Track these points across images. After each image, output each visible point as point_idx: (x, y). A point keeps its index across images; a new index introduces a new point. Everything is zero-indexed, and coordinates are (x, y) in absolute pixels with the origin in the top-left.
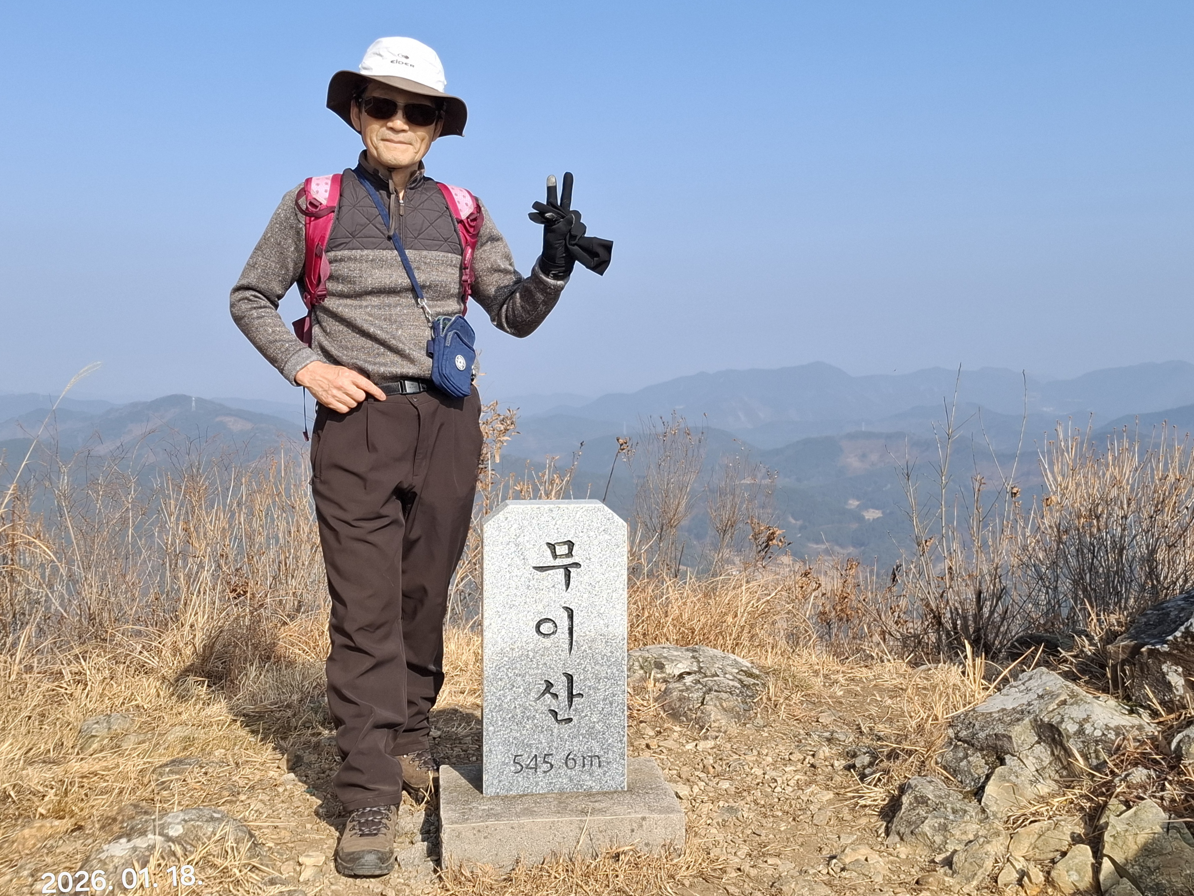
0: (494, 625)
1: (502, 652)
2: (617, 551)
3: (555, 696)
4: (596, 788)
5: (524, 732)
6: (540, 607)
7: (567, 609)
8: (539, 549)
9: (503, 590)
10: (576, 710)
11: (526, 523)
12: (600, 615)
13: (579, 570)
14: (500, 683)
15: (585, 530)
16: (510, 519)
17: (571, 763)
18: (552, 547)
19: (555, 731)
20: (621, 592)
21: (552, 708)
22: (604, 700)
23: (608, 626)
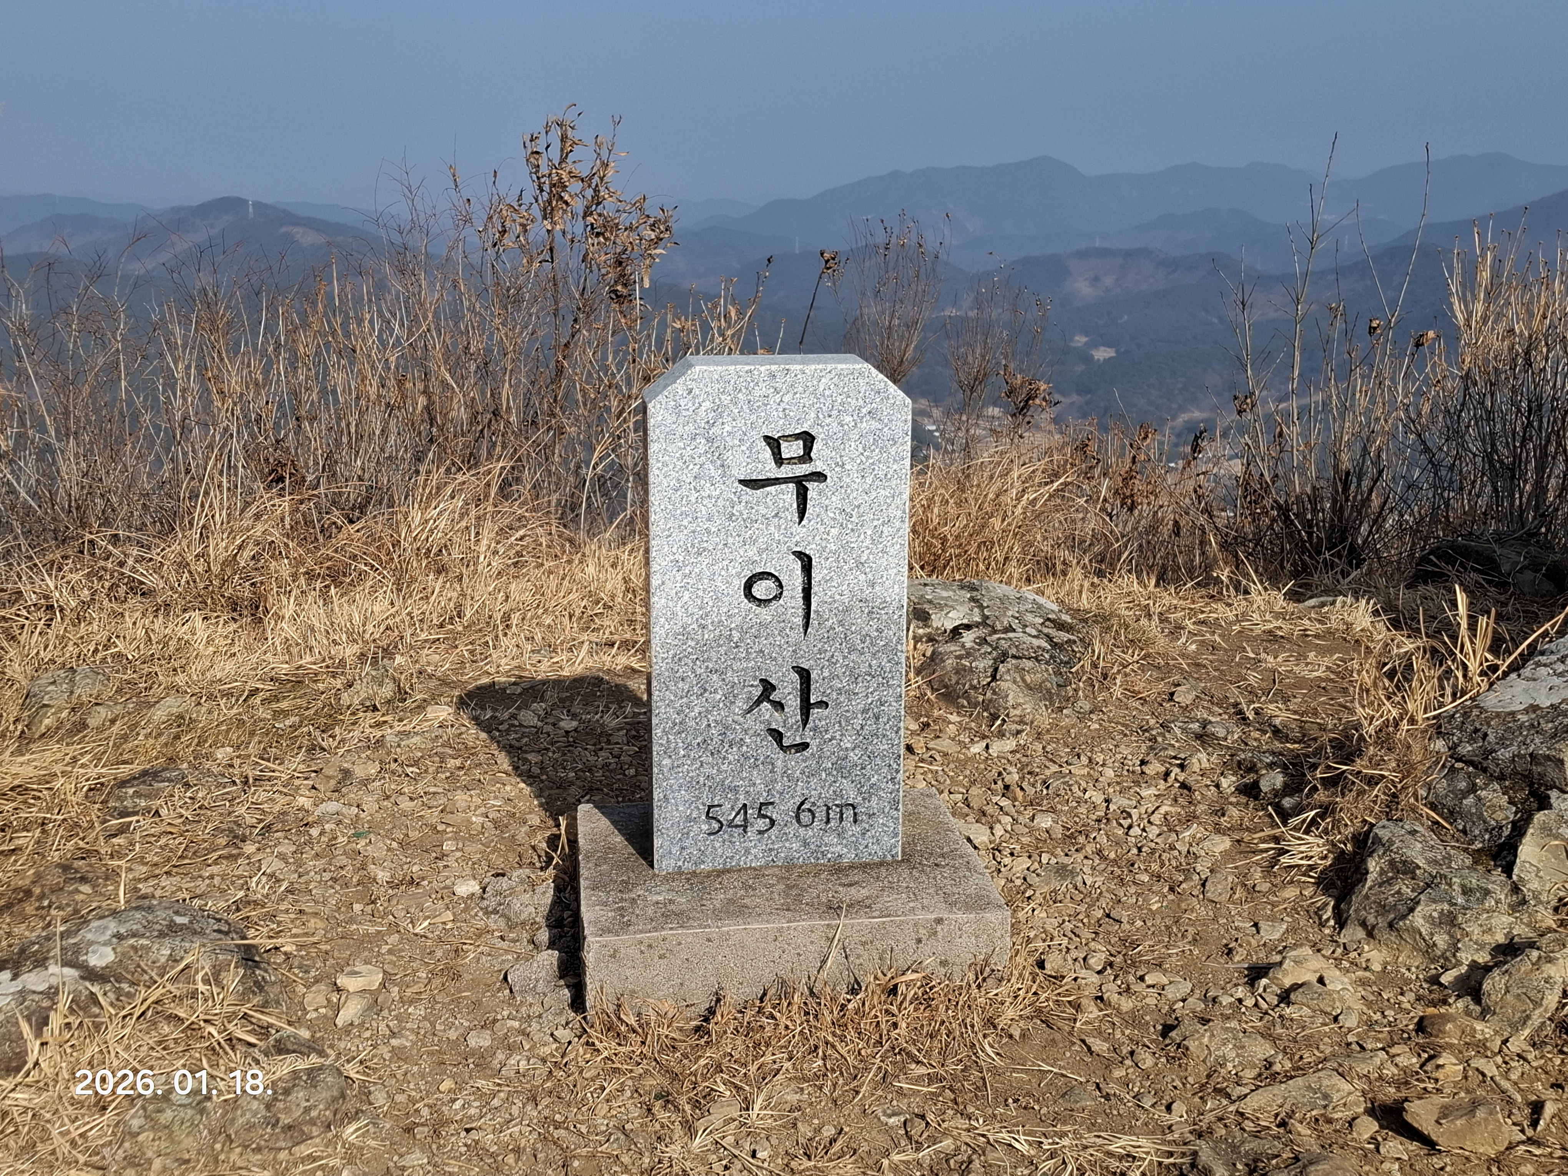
0: (669, 584)
1: (685, 633)
2: (893, 451)
3: (779, 706)
4: (849, 857)
5: (724, 767)
6: (752, 552)
7: (800, 555)
8: (750, 448)
9: (685, 523)
10: (815, 729)
11: (725, 397)
12: (860, 564)
13: (822, 485)
14: (680, 685)
15: (834, 413)
16: (696, 391)
17: (805, 817)
18: (773, 443)
19: (779, 763)
20: (898, 524)
21: (774, 726)
22: (865, 711)
23: (873, 585)
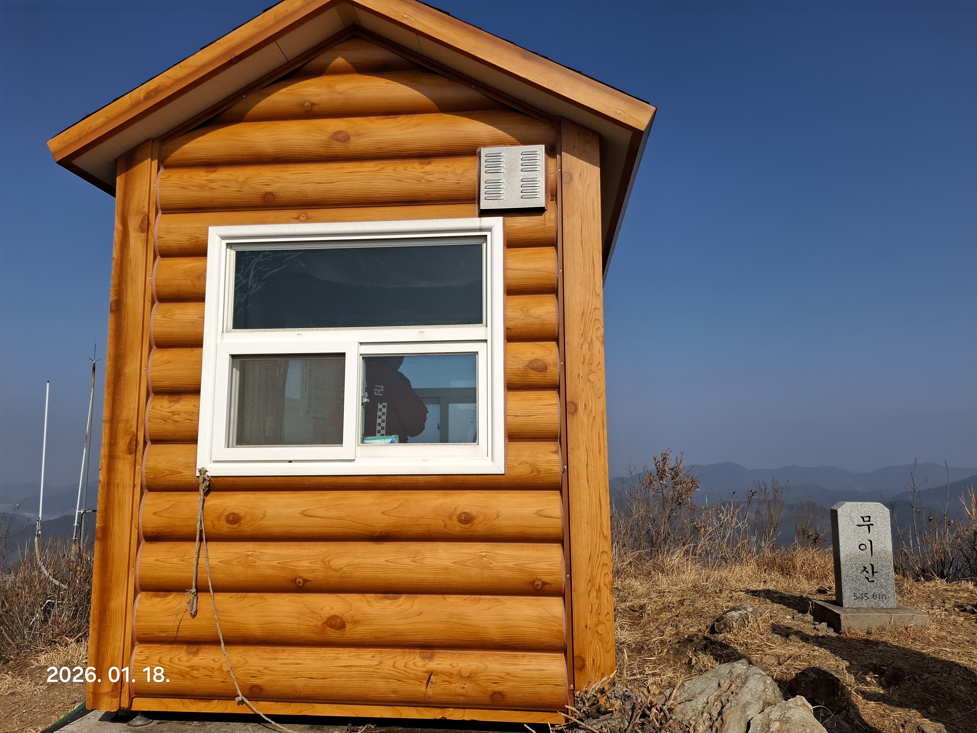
0: (843, 546)
1: (847, 556)
2: (887, 520)
3: (867, 572)
4: (885, 607)
6: (860, 540)
7: (870, 540)
9: (846, 533)
10: (875, 577)
11: (853, 509)
12: (882, 543)
14: (847, 566)
17: (875, 597)
18: (863, 518)
20: (889, 535)
22: (886, 574)
23: (885, 547)
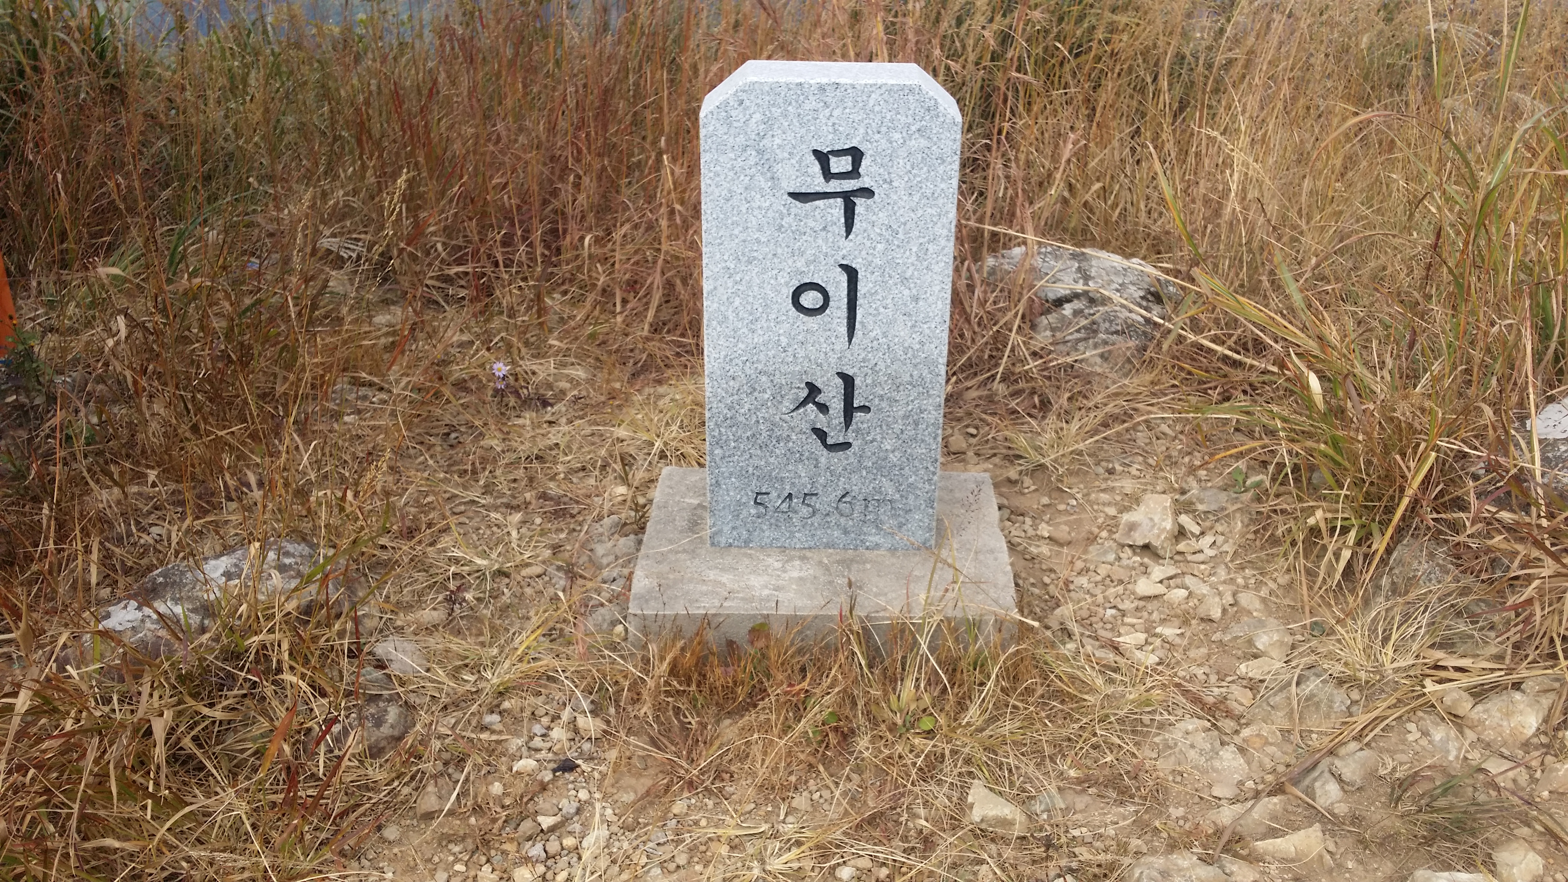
0: (721, 290)
1: (734, 335)
2: (941, 169)
3: (823, 408)
5: (772, 460)
6: (800, 264)
8: (800, 162)
9: (736, 232)
10: (857, 431)
11: (776, 112)
12: (904, 280)
13: (870, 201)
14: (732, 383)
15: (884, 129)
16: (747, 103)
17: (846, 509)
18: (822, 158)
19: (823, 460)
20: (943, 242)
21: (818, 426)
22: (906, 417)
23: (916, 299)
